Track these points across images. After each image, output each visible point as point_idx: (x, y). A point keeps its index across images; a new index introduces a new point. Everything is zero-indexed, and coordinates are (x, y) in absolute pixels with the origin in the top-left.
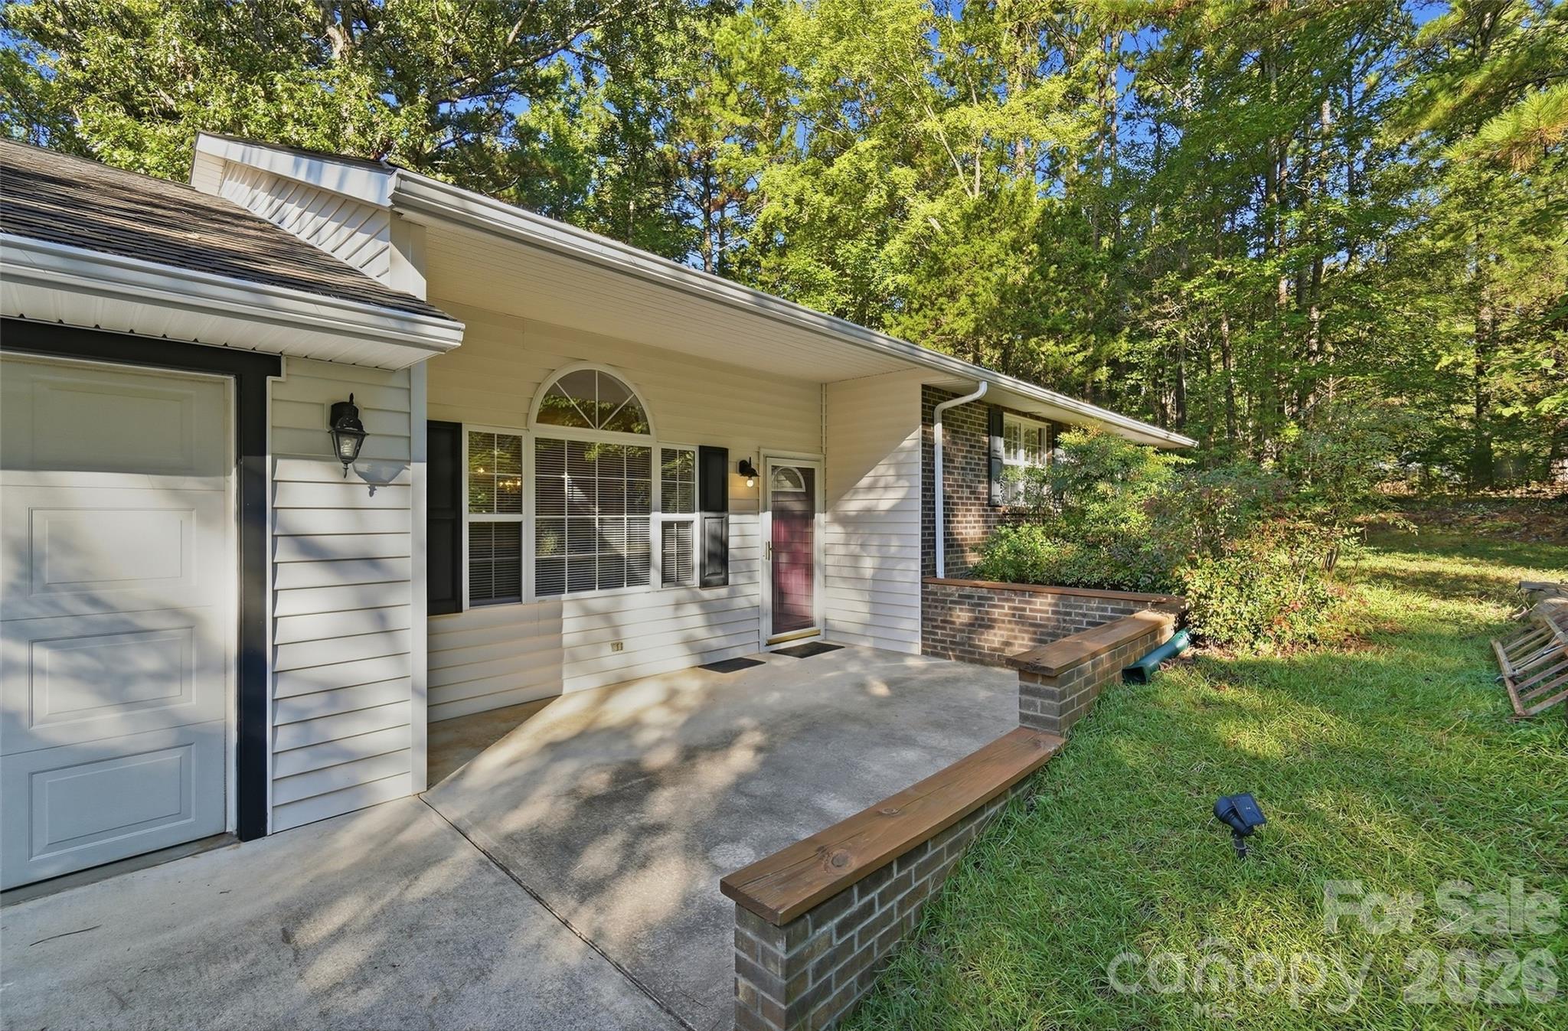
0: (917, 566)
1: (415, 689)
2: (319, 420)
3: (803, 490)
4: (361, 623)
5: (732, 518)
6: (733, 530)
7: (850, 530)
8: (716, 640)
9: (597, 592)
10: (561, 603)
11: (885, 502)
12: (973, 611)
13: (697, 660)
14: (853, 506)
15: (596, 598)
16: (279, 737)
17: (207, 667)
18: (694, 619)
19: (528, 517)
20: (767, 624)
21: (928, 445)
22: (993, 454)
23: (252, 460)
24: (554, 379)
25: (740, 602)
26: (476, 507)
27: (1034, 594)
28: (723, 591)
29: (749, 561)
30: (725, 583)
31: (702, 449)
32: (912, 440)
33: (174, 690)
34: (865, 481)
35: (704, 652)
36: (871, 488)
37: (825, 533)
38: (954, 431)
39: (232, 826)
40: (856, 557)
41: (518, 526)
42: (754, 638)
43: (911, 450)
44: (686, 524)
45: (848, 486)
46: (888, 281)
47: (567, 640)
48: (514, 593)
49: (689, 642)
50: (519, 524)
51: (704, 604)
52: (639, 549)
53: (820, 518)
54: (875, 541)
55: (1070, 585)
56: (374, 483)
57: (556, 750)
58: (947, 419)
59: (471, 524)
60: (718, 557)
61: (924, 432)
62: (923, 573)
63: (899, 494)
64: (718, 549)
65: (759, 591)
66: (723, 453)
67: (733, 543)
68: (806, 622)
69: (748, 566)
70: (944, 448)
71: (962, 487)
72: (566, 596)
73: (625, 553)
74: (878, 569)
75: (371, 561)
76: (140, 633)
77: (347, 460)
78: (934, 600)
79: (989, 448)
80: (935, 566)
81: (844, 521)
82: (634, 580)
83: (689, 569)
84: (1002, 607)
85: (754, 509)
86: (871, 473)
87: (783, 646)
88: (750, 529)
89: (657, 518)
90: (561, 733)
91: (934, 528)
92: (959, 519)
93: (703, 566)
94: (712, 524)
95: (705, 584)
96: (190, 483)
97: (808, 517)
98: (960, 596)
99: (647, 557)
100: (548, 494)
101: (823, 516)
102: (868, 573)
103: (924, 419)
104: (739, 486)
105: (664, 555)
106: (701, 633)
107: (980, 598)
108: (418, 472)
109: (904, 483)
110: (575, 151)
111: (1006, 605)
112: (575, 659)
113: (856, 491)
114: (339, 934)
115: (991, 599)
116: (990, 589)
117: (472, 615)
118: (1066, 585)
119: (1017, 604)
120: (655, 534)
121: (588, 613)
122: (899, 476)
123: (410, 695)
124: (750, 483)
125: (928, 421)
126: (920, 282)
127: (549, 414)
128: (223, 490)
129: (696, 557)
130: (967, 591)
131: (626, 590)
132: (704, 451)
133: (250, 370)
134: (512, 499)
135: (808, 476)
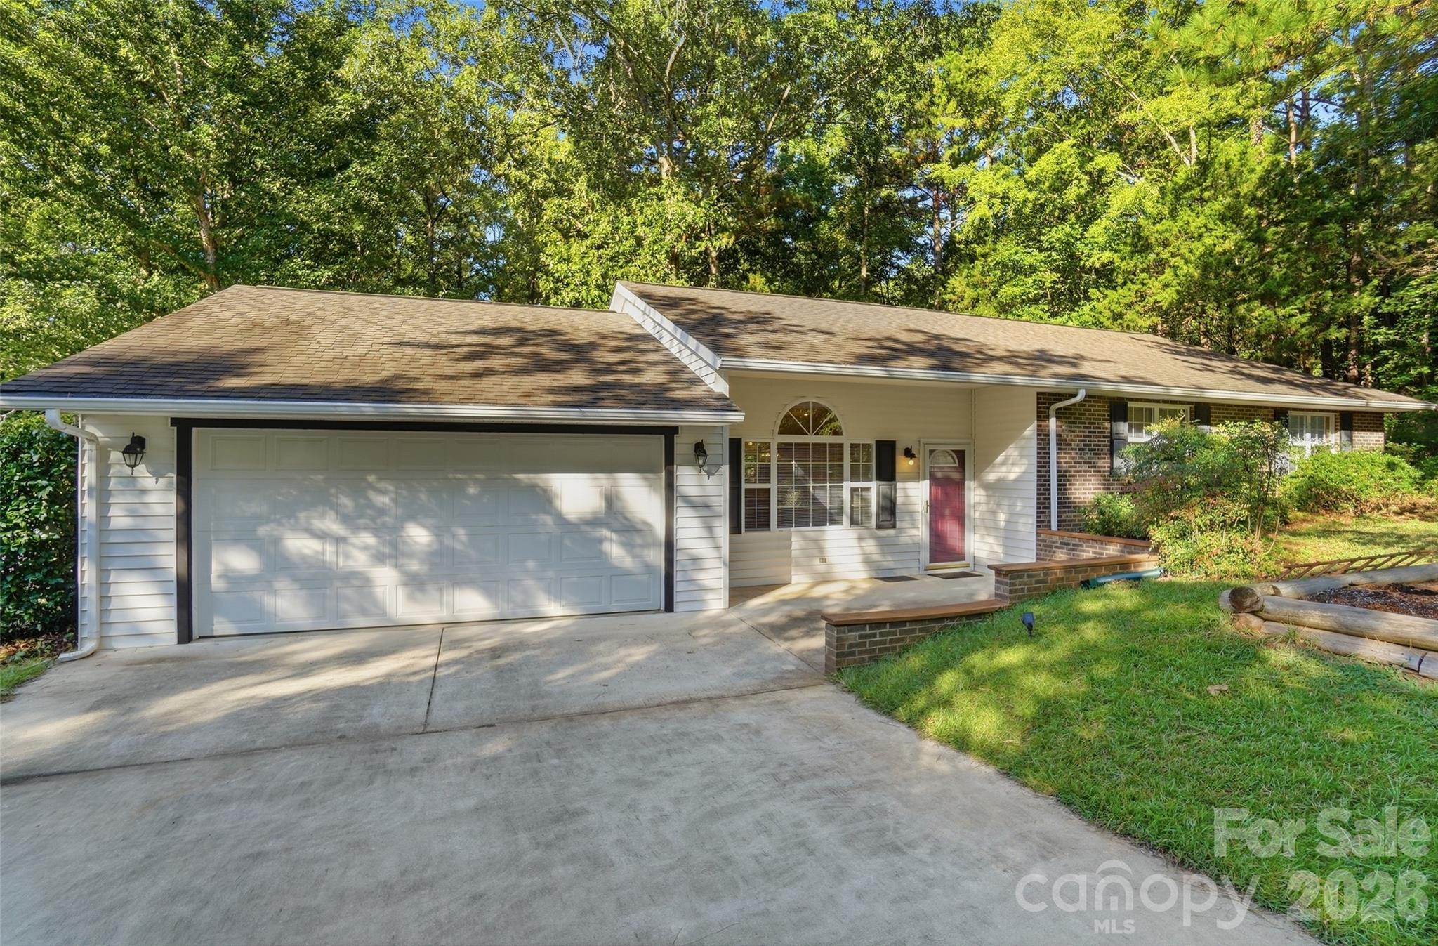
0: (1032, 521)
1: (725, 564)
2: (691, 449)
3: (957, 465)
4: (703, 533)
5: (899, 485)
6: (899, 493)
7: (991, 493)
8: (888, 561)
9: (811, 528)
10: (791, 532)
11: (1013, 473)
12: (1069, 554)
13: (874, 574)
14: (991, 476)
15: (810, 530)
16: (678, 576)
17: (655, 544)
18: (871, 546)
19: (773, 486)
20: (925, 555)
21: (1043, 436)
22: (1115, 437)
23: (670, 467)
24: (787, 409)
25: (904, 539)
26: (748, 481)
27: (1109, 543)
28: (892, 532)
29: (911, 513)
30: (894, 527)
31: (877, 442)
32: (1031, 431)
33: (646, 552)
34: (1000, 459)
35: (878, 570)
36: (1003, 464)
37: (974, 495)
38: (1070, 423)
39: (663, 608)
40: (994, 513)
41: (768, 490)
42: (916, 564)
43: (1029, 438)
44: (868, 489)
45: (988, 462)
46: (1094, 258)
47: (794, 553)
48: (765, 525)
49: (867, 561)
50: (769, 490)
51: (877, 538)
52: (836, 503)
53: (970, 484)
54: (1006, 502)
55: (1140, 539)
56: (709, 474)
57: (784, 602)
58: (1061, 414)
59: (746, 490)
60: (889, 510)
61: (1039, 426)
62: (1038, 526)
63: (1023, 469)
64: (889, 505)
65: (919, 531)
66: (891, 445)
67: (899, 501)
68: (959, 556)
69: (912, 516)
70: (1058, 435)
71: (1080, 463)
72: (793, 529)
73: (828, 506)
74: (1008, 522)
75: (707, 506)
76: (638, 531)
77: (701, 466)
78: (1045, 546)
79: (1111, 432)
80: (1050, 521)
81: (987, 487)
82: (833, 522)
83: (869, 516)
84: (1089, 552)
85: (916, 477)
86: (1003, 454)
87: (937, 572)
88: (911, 492)
89: (848, 485)
90: (787, 597)
91: (1049, 494)
92: (1077, 487)
93: (878, 515)
94: (884, 487)
95: (879, 527)
96: (650, 476)
97: (960, 484)
98: (1061, 543)
99: (841, 510)
100: (785, 473)
101: (972, 483)
102: (1002, 524)
103: (1038, 417)
104: (904, 464)
105: (852, 508)
106: (877, 557)
107: (1074, 545)
108: (725, 470)
109: (1025, 461)
110: (822, 166)
111: (1091, 550)
112: (798, 565)
113: (994, 466)
114: (705, 636)
115: (1081, 546)
116: (1080, 539)
117: (746, 535)
118: (1135, 538)
119: (1098, 550)
120: (846, 495)
121: (805, 539)
122: (1021, 456)
123: (722, 566)
124: (911, 462)
125: (1042, 415)
126: (1123, 259)
127: (784, 430)
128: (661, 479)
129: (874, 509)
130: (1066, 540)
131: (828, 527)
132: (879, 443)
133: (669, 432)
134: (765, 475)
135: (961, 455)
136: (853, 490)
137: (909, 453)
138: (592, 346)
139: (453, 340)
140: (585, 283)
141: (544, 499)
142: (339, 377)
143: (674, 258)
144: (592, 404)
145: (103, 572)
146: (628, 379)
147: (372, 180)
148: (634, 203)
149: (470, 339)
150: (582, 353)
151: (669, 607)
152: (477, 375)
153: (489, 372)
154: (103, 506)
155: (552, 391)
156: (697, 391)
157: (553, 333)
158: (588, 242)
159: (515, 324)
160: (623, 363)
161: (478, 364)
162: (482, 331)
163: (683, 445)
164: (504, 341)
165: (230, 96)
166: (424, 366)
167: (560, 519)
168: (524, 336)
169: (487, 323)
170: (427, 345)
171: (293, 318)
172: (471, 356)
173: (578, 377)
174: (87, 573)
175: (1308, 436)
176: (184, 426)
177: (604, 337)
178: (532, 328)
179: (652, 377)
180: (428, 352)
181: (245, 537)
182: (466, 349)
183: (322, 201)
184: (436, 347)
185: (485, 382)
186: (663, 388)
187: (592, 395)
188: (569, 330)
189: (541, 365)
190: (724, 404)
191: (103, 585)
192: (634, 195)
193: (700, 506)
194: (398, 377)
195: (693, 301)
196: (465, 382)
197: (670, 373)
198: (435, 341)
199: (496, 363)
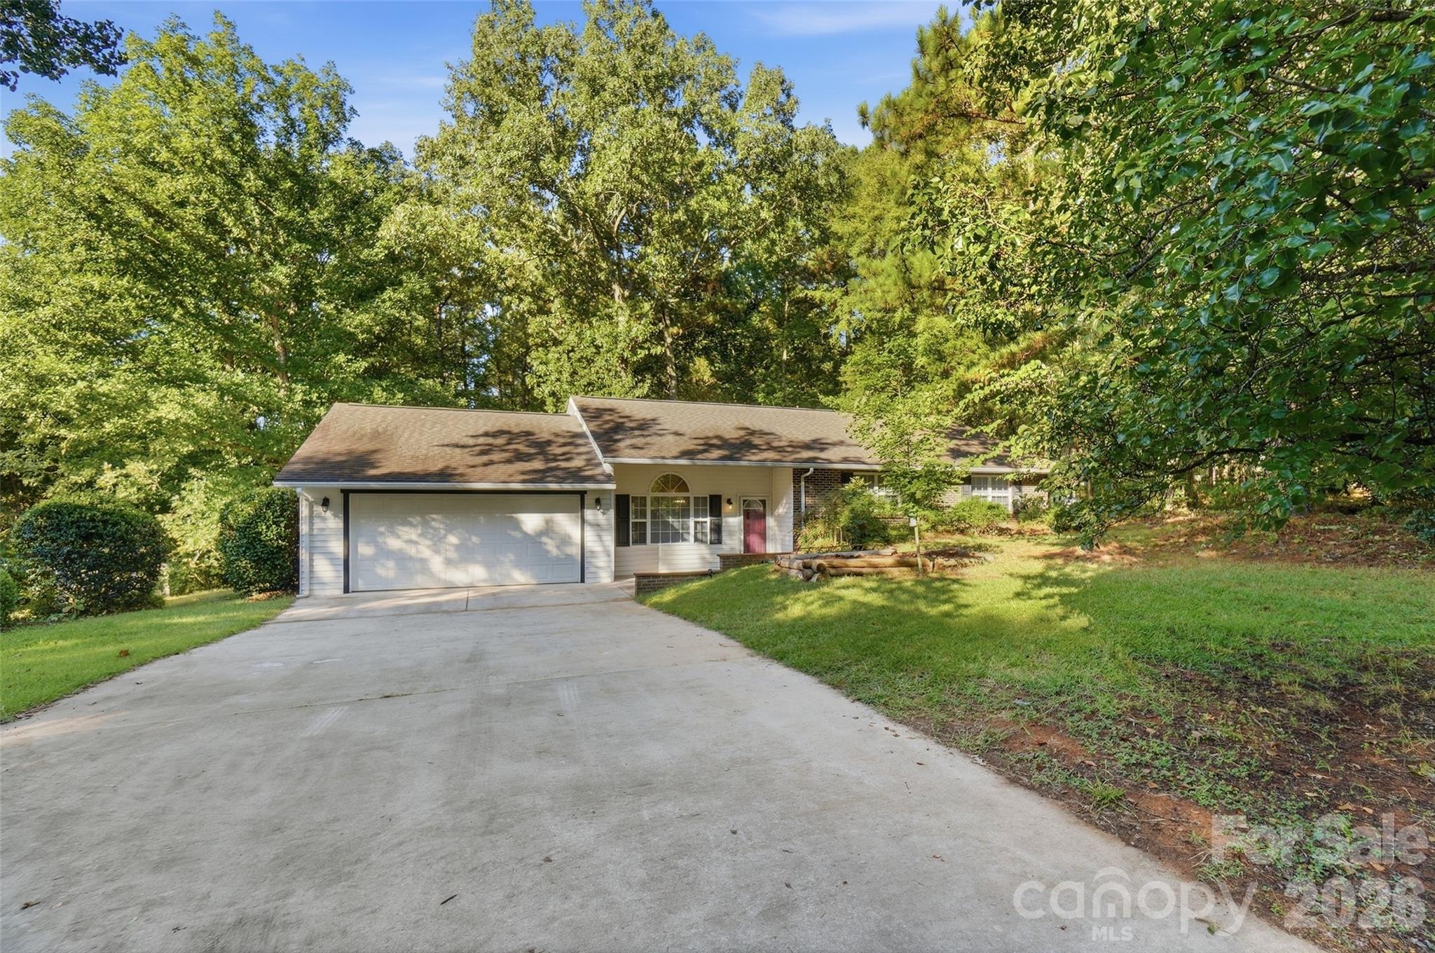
2: (593, 501)
3: (761, 508)
4: (600, 542)
5: (724, 519)
6: (724, 523)
7: (776, 521)
10: (658, 545)
11: (784, 511)
14: (777, 512)
15: (669, 544)
16: (586, 564)
17: (575, 546)
18: (706, 553)
19: (648, 520)
21: (797, 490)
23: (583, 509)
24: (656, 479)
26: (633, 518)
29: (731, 533)
30: (721, 540)
32: (792, 489)
36: (782, 506)
37: (770, 523)
39: (579, 580)
43: (790, 494)
44: (705, 521)
45: (775, 506)
47: (661, 557)
48: (645, 542)
50: (646, 522)
51: (711, 548)
52: (686, 530)
56: (603, 512)
58: (805, 480)
59: (633, 522)
60: (718, 533)
61: (795, 486)
63: (787, 508)
64: (717, 530)
66: (718, 497)
67: (724, 527)
69: (731, 535)
70: (805, 490)
72: (660, 543)
73: (681, 531)
76: (567, 540)
77: (599, 509)
81: (774, 518)
82: (684, 540)
83: (705, 537)
85: (734, 514)
86: (782, 502)
88: (731, 522)
89: (692, 520)
93: (711, 536)
94: (715, 520)
95: (712, 542)
96: (573, 514)
97: (763, 518)
99: (688, 533)
100: (655, 513)
101: (769, 516)
103: (794, 482)
104: (727, 507)
105: (695, 532)
108: (612, 511)
109: (790, 505)
113: (777, 508)
117: (633, 547)
120: (692, 525)
121: (667, 547)
122: (788, 503)
124: (731, 506)
125: (796, 481)
127: (656, 489)
128: (578, 515)
129: (708, 532)
131: (681, 543)
132: (711, 496)
133: (582, 494)
134: (644, 515)
135: (764, 502)
136: (696, 523)
137: (729, 502)
138: (549, 443)
139: (471, 442)
140: (558, 380)
141: (517, 525)
142: (418, 468)
143: (624, 361)
144: (541, 480)
145: (311, 554)
146: (564, 464)
147: (401, 301)
148: (594, 320)
149: (481, 440)
150: (542, 447)
151: (583, 581)
152: (485, 465)
153: (491, 463)
154: (311, 524)
155: (523, 473)
156: (597, 471)
157: (528, 434)
158: (560, 348)
159: (506, 428)
160: (563, 454)
161: (485, 458)
162: (486, 434)
163: (589, 499)
164: (500, 441)
165: (298, 245)
166: (459, 459)
167: (526, 534)
168: (511, 436)
169: (490, 427)
170: (457, 446)
171: (380, 429)
172: (483, 453)
173: (537, 464)
174: (304, 555)
175: (990, 489)
176: (346, 493)
177: (557, 435)
178: (516, 431)
179: (577, 463)
180: (458, 450)
181: (372, 541)
182: (478, 448)
183: (366, 318)
184: (463, 447)
185: (491, 468)
186: (580, 469)
187: (541, 475)
188: (537, 431)
189: (520, 457)
190: (609, 479)
191: (311, 560)
192: (594, 315)
193: (597, 526)
194: (447, 467)
195: (611, 410)
196: (479, 469)
197: (588, 460)
198: (462, 443)
199: (496, 457)
